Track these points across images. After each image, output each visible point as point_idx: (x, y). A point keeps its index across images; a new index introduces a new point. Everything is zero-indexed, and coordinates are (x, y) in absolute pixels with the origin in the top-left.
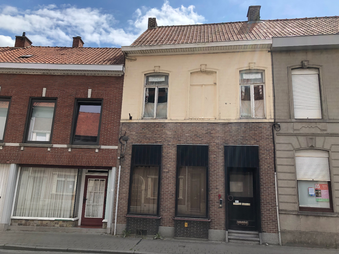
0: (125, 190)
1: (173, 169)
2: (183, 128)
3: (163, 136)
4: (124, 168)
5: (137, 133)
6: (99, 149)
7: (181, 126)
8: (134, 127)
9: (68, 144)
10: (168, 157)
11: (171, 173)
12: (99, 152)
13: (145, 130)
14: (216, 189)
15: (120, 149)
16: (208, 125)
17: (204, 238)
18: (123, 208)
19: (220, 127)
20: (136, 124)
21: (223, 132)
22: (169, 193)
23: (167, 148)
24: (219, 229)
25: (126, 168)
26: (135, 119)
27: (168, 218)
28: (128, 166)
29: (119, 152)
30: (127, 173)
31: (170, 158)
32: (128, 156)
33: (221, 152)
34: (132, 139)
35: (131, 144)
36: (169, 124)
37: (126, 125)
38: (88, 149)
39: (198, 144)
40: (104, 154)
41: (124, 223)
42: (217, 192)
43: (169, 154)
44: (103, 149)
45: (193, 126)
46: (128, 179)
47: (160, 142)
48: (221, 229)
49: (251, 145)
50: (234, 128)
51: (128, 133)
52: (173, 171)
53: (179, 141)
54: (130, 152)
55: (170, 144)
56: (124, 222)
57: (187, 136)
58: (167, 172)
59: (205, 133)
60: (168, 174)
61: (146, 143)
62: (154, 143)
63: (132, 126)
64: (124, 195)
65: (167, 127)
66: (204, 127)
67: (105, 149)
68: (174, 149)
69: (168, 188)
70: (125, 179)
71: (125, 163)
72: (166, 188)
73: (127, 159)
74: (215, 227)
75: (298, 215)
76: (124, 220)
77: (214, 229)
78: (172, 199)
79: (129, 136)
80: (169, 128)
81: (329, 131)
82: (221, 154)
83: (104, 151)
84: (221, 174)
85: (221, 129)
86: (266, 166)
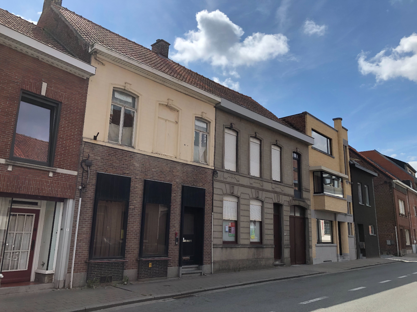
0: (86, 230)
1: (139, 206)
2: (150, 161)
3: (132, 167)
4: (85, 201)
5: (103, 159)
6: (54, 173)
7: (148, 159)
8: (99, 151)
9: (8, 159)
10: (135, 192)
11: (137, 211)
12: (53, 176)
13: (112, 157)
14: (174, 227)
15: (80, 175)
16: (171, 162)
17: (164, 276)
18: (82, 252)
19: (180, 167)
20: (101, 147)
21: (182, 172)
22: (134, 233)
23: (134, 181)
24: (174, 266)
25: (87, 201)
26: (100, 141)
27: (132, 260)
28: (90, 200)
29: (79, 180)
30: (89, 208)
31: (136, 194)
32: (90, 186)
33: (179, 191)
34: (96, 165)
35: (95, 172)
36: (137, 154)
37: (89, 145)
38: (38, 171)
39: (162, 181)
40: (60, 181)
41: (83, 272)
42: (174, 230)
43: (136, 189)
44: (59, 173)
45: (159, 162)
46: (89, 216)
47: (127, 173)
48: (175, 266)
49: (199, 187)
50: (190, 169)
51: (92, 157)
52: (139, 208)
53: (146, 175)
54: (94, 182)
55: (137, 177)
56: (83, 270)
57: (153, 171)
58: (133, 209)
59: (169, 171)
60: (134, 211)
61: (112, 173)
62: (121, 174)
63: (97, 149)
64: (84, 235)
65: (136, 158)
66: (168, 165)
67: (62, 174)
68: (141, 184)
69: (133, 227)
70: (85, 215)
71: (87, 195)
72: (131, 227)
73: (89, 190)
74: (171, 265)
75: (222, 248)
76: (83, 267)
77: (170, 266)
78: (137, 239)
79: (93, 161)
80: (137, 160)
81: (240, 183)
82: (180, 193)
83: (60, 175)
84: (178, 213)
85: (180, 169)
86: (207, 207)
